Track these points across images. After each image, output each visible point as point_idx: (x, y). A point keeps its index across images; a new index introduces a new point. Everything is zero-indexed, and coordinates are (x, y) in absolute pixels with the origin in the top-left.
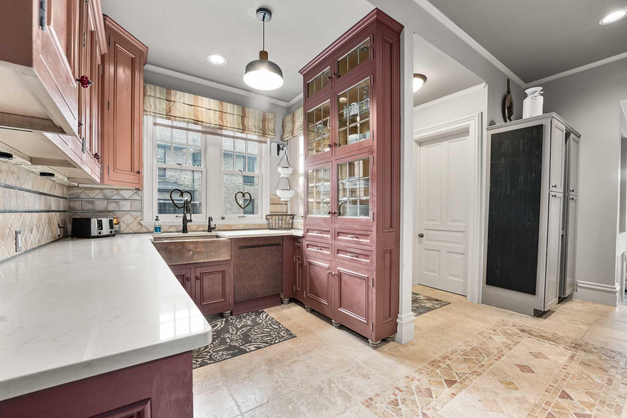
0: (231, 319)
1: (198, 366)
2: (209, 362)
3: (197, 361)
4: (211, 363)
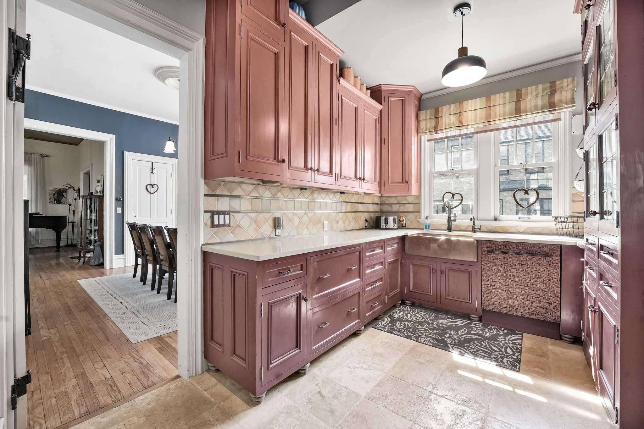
0: (475, 324)
1: (404, 336)
2: (413, 338)
3: (407, 333)
4: (413, 340)
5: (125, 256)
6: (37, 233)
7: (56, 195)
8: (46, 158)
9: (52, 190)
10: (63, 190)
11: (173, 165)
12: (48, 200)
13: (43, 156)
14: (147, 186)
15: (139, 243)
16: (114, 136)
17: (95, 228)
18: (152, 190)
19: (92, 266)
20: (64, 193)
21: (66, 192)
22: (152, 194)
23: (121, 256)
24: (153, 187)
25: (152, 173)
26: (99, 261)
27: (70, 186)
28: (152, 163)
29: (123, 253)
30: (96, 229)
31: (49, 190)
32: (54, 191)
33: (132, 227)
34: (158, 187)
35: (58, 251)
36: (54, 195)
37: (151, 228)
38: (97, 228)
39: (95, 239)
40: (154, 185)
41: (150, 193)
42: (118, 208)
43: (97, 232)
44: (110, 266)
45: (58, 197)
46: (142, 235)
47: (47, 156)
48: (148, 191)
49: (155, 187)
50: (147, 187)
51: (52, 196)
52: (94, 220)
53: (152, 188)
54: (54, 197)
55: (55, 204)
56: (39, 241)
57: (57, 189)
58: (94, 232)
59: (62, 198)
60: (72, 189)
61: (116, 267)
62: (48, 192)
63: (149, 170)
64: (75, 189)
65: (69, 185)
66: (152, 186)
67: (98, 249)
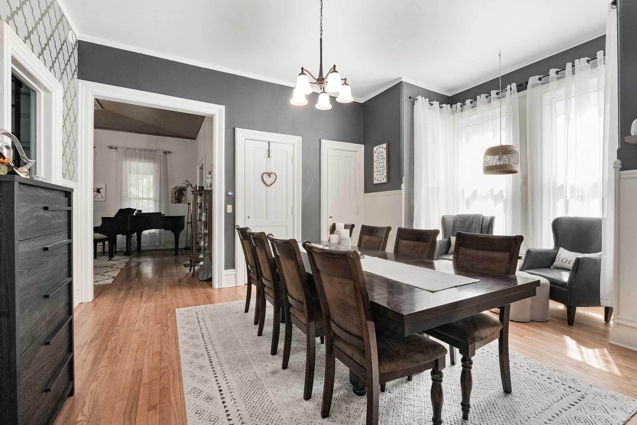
5: (236, 272)
6: (160, 233)
7: (177, 194)
8: (168, 155)
9: (174, 189)
10: (183, 188)
11: (294, 145)
12: (170, 200)
13: (166, 153)
14: (263, 174)
15: (253, 261)
16: (223, 107)
17: (205, 231)
18: (268, 181)
19: (201, 280)
20: (184, 192)
21: (185, 190)
22: (269, 186)
23: (231, 271)
24: (270, 177)
25: (269, 156)
26: (208, 276)
27: (188, 184)
28: (269, 143)
29: (234, 268)
30: (206, 233)
31: (172, 188)
32: (176, 189)
33: (244, 233)
34: (276, 176)
35: (176, 254)
36: (175, 192)
37: (273, 241)
38: (207, 231)
39: (205, 245)
40: (272, 173)
41: (266, 184)
42: (228, 205)
43: (207, 236)
44: (219, 285)
45: (179, 196)
46: (258, 250)
47: (169, 152)
48: (264, 183)
49: (273, 176)
50: (262, 176)
51: (174, 195)
52: (204, 221)
53: (268, 178)
54: (175, 196)
55: (176, 203)
56: (162, 243)
57: (177, 187)
58: (204, 236)
59: (182, 197)
60: (190, 186)
61: (225, 287)
62: (170, 190)
63: (266, 154)
64: (193, 187)
65: (188, 182)
66: (269, 175)
67: (207, 258)
